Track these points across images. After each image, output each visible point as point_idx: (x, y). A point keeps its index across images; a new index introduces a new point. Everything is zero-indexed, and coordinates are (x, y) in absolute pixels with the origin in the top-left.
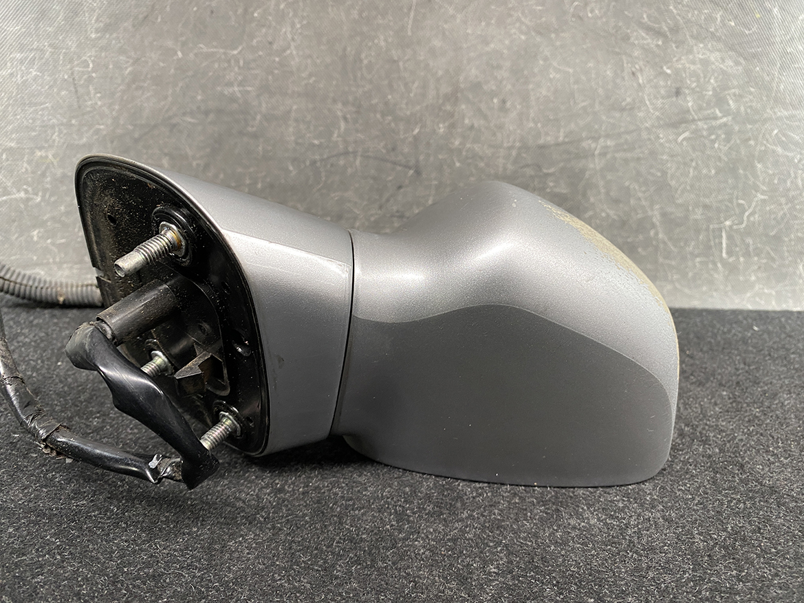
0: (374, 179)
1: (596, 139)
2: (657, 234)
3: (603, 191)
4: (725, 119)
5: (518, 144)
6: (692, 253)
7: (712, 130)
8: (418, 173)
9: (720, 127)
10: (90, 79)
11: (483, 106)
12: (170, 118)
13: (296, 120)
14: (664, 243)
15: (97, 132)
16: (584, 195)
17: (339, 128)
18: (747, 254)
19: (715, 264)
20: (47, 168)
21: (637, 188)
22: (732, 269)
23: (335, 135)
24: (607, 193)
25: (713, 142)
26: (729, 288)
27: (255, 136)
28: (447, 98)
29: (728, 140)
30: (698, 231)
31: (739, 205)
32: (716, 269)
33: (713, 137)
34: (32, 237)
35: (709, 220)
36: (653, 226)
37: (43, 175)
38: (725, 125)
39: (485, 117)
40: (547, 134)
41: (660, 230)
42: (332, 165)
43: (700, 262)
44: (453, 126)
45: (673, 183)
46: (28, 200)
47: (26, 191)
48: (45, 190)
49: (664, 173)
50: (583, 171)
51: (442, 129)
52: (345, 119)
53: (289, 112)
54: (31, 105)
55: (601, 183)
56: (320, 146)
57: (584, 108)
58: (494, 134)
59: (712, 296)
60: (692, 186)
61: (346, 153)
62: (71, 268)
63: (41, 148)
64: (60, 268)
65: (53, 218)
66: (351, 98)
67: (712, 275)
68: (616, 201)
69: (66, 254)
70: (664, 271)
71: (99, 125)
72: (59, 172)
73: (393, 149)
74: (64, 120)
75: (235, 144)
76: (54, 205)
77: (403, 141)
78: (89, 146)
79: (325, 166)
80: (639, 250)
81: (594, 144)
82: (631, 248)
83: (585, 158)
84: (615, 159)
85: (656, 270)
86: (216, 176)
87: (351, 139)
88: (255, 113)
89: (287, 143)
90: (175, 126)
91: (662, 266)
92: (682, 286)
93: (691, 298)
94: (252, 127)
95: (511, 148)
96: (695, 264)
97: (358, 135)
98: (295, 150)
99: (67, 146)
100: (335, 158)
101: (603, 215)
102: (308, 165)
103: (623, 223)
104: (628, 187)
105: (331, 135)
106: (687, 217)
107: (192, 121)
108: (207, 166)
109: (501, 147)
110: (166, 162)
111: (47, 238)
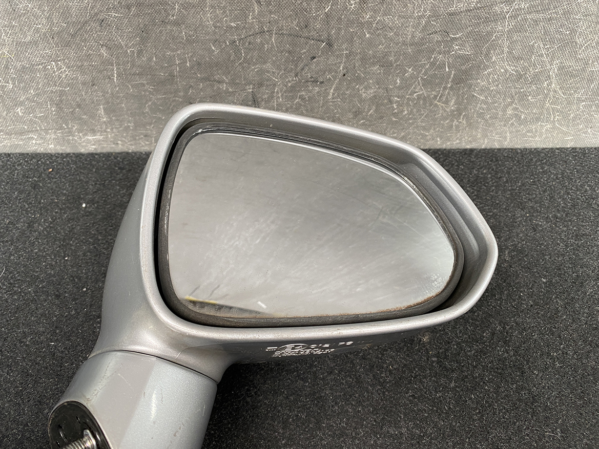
0: (289, 52)
1: (509, 3)
2: (550, 84)
3: (506, 50)
5: (428, 13)
6: (579, 100)
8: (330, 45)
12: (96, 14)
13: (212, 7)
14: (555, 91)
15: (37, 30)
16: (487, 55)
17: (254, 11)
20: (7, 62)
21: (542, 46)
23: (250, 18)
24: (510, 53)
27: (177, 23)
34: (18, 113)
36: (549, 77)
37: (7, 67)
40: (459, 1)
41: (554, 81)
42: (249, 43)
43: (585, 106)
44: (364, 1)
45: (580, 40)
48: (13, 79)
49: (573, 31)
50: (489, 34)
52: (258, 2)
55: (507, 43)
56: (237, 28)
59: (586, 133)
61: (262, 32)
62: (55, 133)
64: (47, 133)
65: (28, 99)
67: (592, 115)
68: (519, 58)
69: (48, 123)
70: (549, 113)
71: (37, 25)
72: (19, 64)
73: (307, 26)
74: (6, 23)
75: (161, 32)
76: (26, 90)
77: (315, 18)
78: (36, 43)
79: (244, 44)
80: (530, 98)
81: (508, 8)
82: (523, 97)
83: (496, 21)
84: (526, 20)
85: (541, 114)
86: (150, 59)
87: (266, 19)
88: (173, 3)
89: (207, 27)
90: (103, 21)
91: (548, 109)
92: (561, 125)
93: (566, 134)
94: (173, 16)
95: (420, 17)
96: (579, 108)
97: (272, 16)
98: (215, 33)
99: (17, 44)
100: (252, 37)
101: (502, 71)
102: (228, 44)
103: (520, 76)
104: (533, 46)
105: (247, 17)
106: (584, 70)
107: (117, 15)
108: (140, 52)
109: (411, 17)
110: (103, 51)
111: (30, 113)
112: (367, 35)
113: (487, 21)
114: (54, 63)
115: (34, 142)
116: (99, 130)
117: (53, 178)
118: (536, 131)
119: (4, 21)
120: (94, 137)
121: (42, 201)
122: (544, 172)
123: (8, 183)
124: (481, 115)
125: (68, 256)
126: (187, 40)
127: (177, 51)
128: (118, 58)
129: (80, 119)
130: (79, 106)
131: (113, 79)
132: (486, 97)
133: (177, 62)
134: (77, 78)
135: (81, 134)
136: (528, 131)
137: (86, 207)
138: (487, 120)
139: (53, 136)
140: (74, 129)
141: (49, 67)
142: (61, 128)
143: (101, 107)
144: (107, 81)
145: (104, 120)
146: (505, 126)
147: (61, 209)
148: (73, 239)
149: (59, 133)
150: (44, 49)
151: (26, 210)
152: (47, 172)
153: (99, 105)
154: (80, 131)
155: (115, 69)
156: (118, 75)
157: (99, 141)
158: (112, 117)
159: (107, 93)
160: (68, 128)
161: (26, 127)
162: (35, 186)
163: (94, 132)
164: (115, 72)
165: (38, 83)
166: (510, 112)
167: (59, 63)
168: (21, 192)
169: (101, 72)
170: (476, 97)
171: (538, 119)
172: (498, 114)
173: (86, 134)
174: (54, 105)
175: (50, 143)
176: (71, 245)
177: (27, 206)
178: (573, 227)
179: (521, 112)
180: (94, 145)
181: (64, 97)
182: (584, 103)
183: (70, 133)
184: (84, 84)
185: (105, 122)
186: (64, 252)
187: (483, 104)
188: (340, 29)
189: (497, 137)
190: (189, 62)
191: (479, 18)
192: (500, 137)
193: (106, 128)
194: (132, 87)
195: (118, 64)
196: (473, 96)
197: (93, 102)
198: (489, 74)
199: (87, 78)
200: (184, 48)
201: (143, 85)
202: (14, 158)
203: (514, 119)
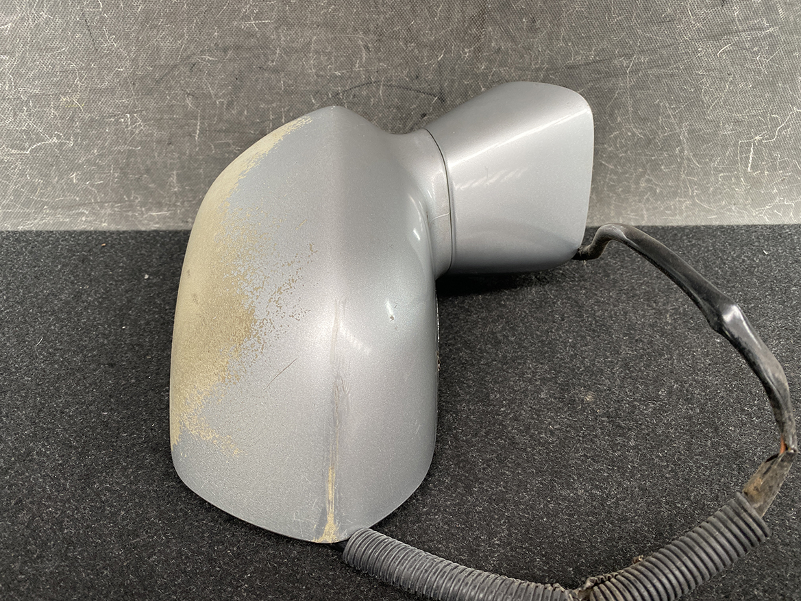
0: (398, 108)
1: (628, 56)
2: (682, 151)
3: (631, 109)
4: (771, 29)
5: (546, 66)
6: (716, 169)
7: (755, 41)
8: (442, 100)
9: (765, 38)
10: (102, 20)
11: (511, 27)
12: (189, 57)
13: (317, 52)
14: (689, 160)
15: (118, 74)
16: (611, 115)
17: (361, 58)
18: (773, 168)
19: (738, 178)
20: (75, 112)
21: (667, 105)
22: (755, 183)
23: (357, 65)
24: (635, 112)
25: (756, 53)
26: (749, 201)
27: (275, 71)
28: (473, 20)
29: (771, 52)
30: (725, 147)
31: (772, 119)
32: (738, 184)
33: (756, 49)
34: (72, 180)
35: (739, 135)
36: (680, 143)
37: (72, 120)
38: (771, 35)
39: (513, 39)
40: (577, 53)
41: (685, 146)
42: (354, 96)
43: (723, 178)
44: (479, 50)
45: (706, 99)
46: (61, 145)
47: (59, 137)
48: (76, 135)
49: (698, 89)
50: (611, 91)
51: (467, 53)
52: (367, 48)
53: (309, 43)
54: (47, 49)
55: (630, 102)
56: (341, 78)
57: (619, 23)
58: (522, 57)
59: (730, 210)
60: (725, 102)
61: (369, 83)
62: (112, 206)
63: (65, 94)
64: (102, 207)
65: (88, 161)
66: (372, 27)
67: (733, 189)
68: (645, 120)
69: (106, 194)
70: (686, 187)
71: (119, 68)
72: (87, 117)
73: (417, 77)
74: (83, 65)
75: (257, 80)
76: (88, 149)
77: (427, 68)
78: (112, 90)
79: (348, 97)
80: (663, 167)
81: (627, 62)
82: (655, 166)
83: (616, 76)
84: (648, 76)
85: (678, 187)
86: (241, 113)
87: (373, 68)
88: (274, 47)
89: (309, 75)
90: (194, 65)
91: (684, 181)
92: (701, 201)
93: (708, 211)
94: (273, 62)
95: (538, 70)
96: (718, 180)
97: (381, 64)
98: (317, 83)
99: (90, 90)
100: (357, 88)
101: (630, 134)
102: (330, 96)
103: (649, 141)
104: (658, 105)
105: (353, 65)
106: (715, 133)
107: (211, 59)
108: (230, 104)
109: (528, 69)
110: (189, 102)
111: (87, 180)
112: (483, 89)
113: (608, 76)
114: (129, 115)
115: (84, 219)
116: (166, 204)
117: (106, 253)
118: (675, 208)
119: (81, 63)
120: (159, 213)
121: (93, 273)
122: (693, 245)
123: (49, 257)
124: (612, 188)
125: (126, 325)
126: (285, 90)
127: (273, 103)
128: (204, 110)
129: (146, 188)
130: (148, 171)
131: (195, 136)
132: (615, 166)
133: (271, 117)
134: (152, 135)
135: (143, 209)
136: (667, 209)
137: (149, 279)
138: (618, 195)
139: (109, 211)
140: (137, 201)
141: (123, 120)
142: (121, 200)
143: (175, 172)
144: (187, 138)
145: (176, 190)
146: (640, 201)
147: (116, 281)
148: (133, 309)
149: (118, 207)
150: (121, 97)
151: (72, 283)
152: (100, 247)
153: (172, 169)
154: (143, 204)
155: (199, 124)
156: (201, 132)
157: (165, 217)
158: (186, 186)
159: (185, 154)
160: (129, 201)
161: (77, 199)
162: (84, 260)
163: (160, 205)
164: (198, 128)
165: (105, 140)
166: (643, 185)
167: (135, 115)
168: (64, 265)
169: (181, 127)
170: (605, 166)
171: (675, 194)
172: (630, 186)
173: (150, 209)
174: (119, 170)
175: (103, 220)
176: (130, 315)
177: (72, 278)
178: (739, 292)
179: (656, 185)
180: (157, 223)
181: (132, 160)
182: (722, 174)
183: (131, 207)
184: (159, 142)
185: (175, 193)
186: (121, 322)
187: (613, 175)
188: (453, 81)
189: (632, 215)
190: (285, 117)
191: (599, 73)
192: (636, 216)
193: (176, 201)
194: (215, 147)
195: (203, 118)
196: (601, 164)
197: (166, 167)
198: (616, 138)
199: (165, 134)
200: (280, 100)
201: (228, 145)
202: (57, 234)
203: (649, 193)
